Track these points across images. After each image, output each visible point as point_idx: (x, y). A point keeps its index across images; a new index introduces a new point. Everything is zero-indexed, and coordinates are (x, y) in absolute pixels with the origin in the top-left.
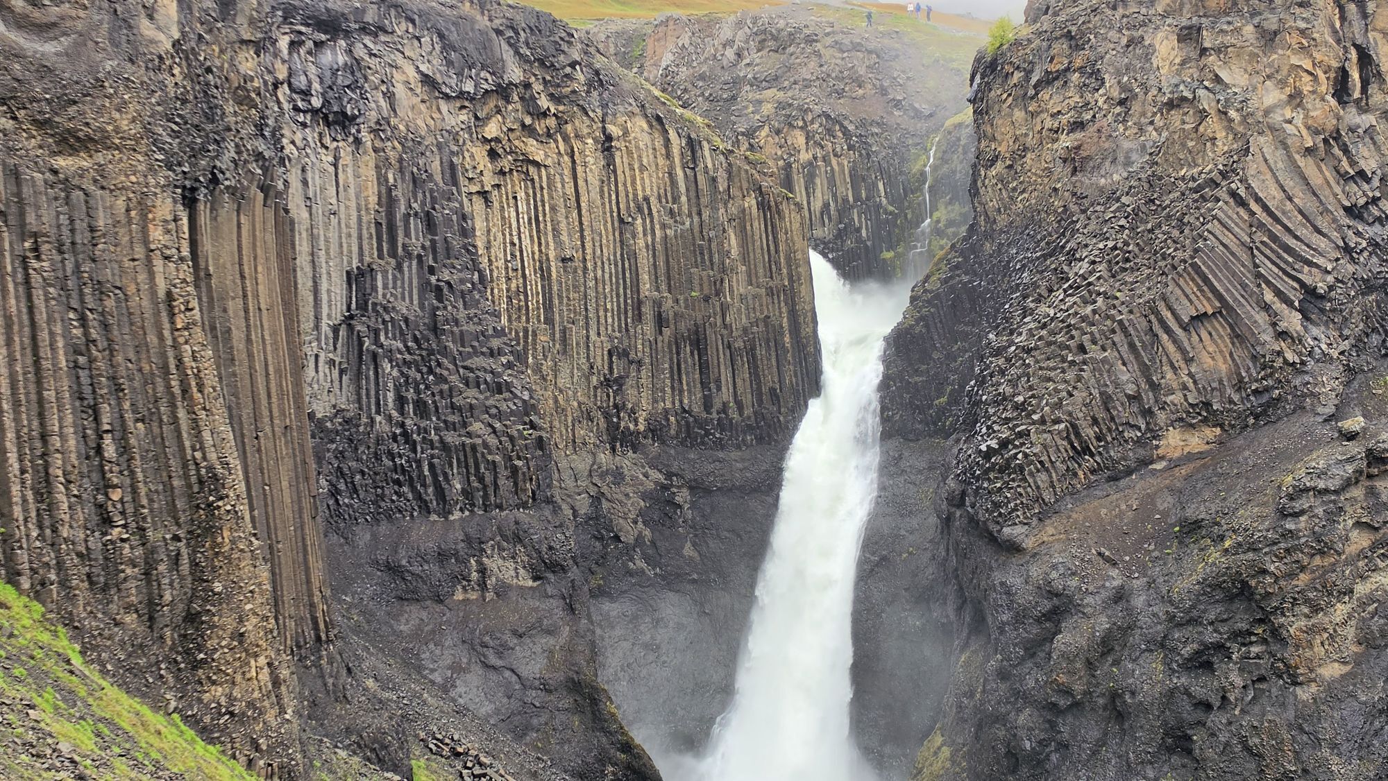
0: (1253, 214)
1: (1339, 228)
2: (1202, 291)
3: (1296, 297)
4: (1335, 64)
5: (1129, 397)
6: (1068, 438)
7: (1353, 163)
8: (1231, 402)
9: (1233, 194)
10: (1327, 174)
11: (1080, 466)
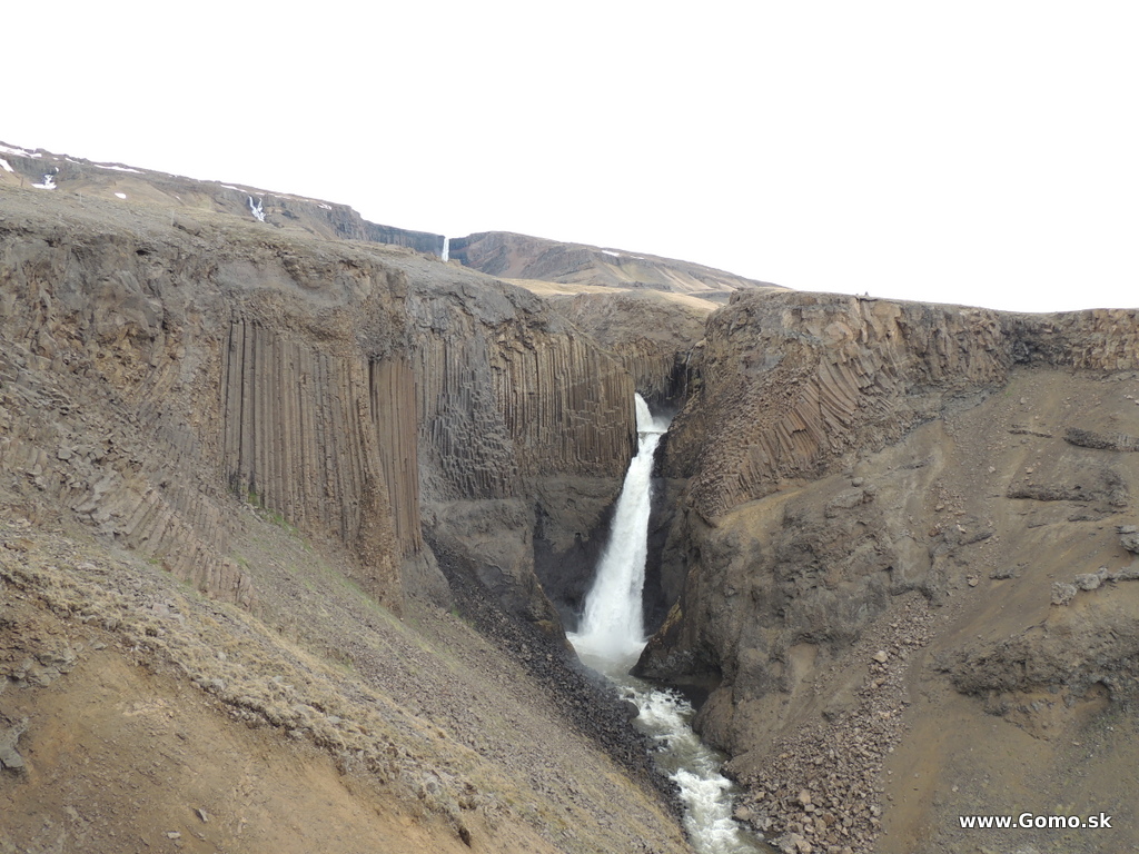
0: (820, 388)
1: (856, 397)
2: (798, 420)
5: (766, 464)
6: (739, 481)
7: (862, 369)
8: (808, 468)
9: (812, 380)
10: (852, 374)
11: (743, 493)
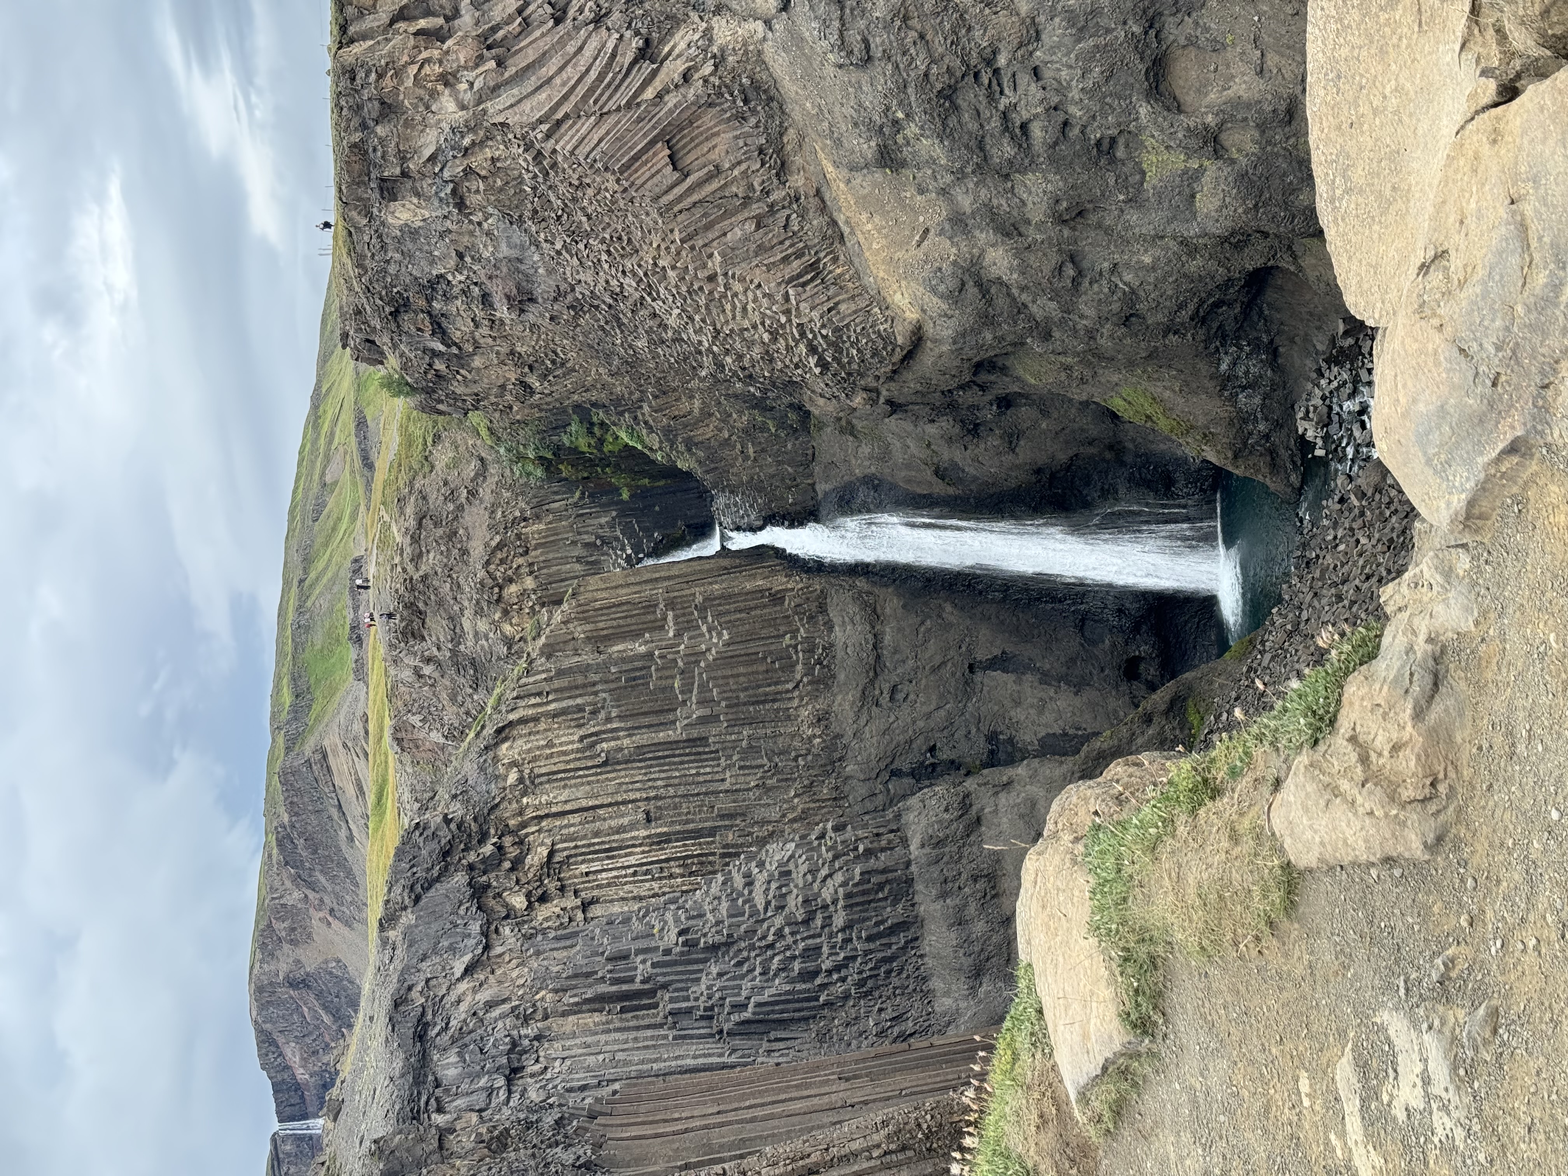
0: (567, 116)
2: (647, 162)
3: (647, 67)
4: (412, 42)
5: (758, 227)
6: (804, 285)
8: (757, 126)
9: (548, 136)
10: (522, 44)
11: (830, 272)
